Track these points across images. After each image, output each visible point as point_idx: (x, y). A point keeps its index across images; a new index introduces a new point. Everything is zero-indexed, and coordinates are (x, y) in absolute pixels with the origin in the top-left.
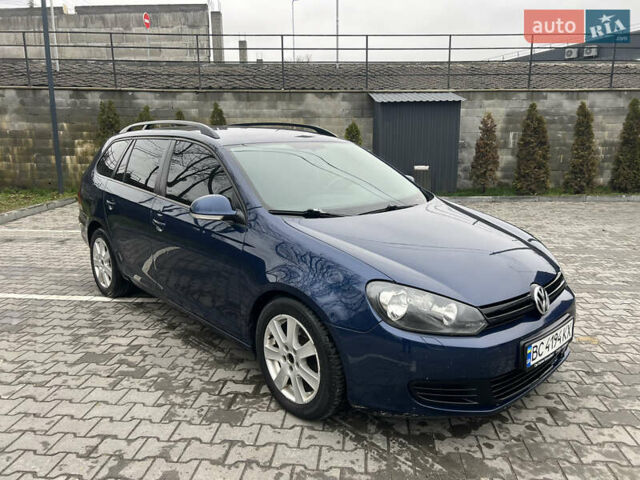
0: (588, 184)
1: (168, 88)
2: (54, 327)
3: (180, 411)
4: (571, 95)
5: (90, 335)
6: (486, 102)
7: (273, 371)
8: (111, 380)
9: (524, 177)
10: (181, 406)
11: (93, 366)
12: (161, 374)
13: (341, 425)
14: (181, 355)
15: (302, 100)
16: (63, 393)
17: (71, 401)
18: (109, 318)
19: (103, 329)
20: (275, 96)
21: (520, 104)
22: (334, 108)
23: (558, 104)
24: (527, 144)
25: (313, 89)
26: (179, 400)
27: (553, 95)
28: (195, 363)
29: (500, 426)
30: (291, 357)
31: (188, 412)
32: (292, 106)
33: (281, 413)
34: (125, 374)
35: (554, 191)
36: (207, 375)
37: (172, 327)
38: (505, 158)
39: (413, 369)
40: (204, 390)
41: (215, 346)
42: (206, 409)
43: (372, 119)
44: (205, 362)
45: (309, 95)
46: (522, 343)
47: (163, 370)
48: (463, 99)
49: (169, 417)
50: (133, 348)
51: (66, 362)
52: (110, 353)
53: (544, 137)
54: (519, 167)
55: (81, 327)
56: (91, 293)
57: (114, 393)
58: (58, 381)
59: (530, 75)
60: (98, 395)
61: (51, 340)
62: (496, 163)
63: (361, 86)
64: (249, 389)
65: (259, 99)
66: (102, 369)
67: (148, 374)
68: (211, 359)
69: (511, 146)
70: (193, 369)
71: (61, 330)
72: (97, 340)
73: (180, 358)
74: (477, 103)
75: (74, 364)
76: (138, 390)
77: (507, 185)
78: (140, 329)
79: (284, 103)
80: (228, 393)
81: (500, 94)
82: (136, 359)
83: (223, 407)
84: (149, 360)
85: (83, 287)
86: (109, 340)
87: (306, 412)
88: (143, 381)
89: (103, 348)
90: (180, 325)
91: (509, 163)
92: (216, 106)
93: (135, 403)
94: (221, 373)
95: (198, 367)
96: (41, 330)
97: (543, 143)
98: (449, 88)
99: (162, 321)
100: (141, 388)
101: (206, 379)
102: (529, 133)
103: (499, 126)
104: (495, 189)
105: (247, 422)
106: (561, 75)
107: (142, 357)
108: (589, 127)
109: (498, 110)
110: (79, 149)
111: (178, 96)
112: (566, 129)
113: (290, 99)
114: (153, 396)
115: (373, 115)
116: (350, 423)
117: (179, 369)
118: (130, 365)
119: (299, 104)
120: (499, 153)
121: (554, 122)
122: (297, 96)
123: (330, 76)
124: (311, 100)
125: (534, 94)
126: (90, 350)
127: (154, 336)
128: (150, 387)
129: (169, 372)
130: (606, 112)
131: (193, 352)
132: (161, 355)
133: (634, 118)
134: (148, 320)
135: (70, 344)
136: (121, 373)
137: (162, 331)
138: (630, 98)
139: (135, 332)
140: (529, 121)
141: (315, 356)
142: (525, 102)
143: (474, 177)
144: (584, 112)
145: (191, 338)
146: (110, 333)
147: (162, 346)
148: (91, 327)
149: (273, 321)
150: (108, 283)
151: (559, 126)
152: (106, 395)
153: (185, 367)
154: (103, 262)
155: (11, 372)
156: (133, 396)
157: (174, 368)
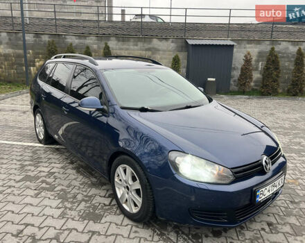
0: (300, 91)
1: (82, 34)
2: (12, 160)
3: (69, 212)
4: (294, 43)
5: (30, 165)
6: (248, 46)
7: (119, 195)
8: (36, 192)
9: (266, 86)
10: (70, 209)
11: (28, 183)
12: (62, 190)
13: (153, 226)
14: (75, 179)
15: (151, 42)
16: (10, 198)
17: (14, 203)
18: (41, 156)
19: (36, 161)
20: (137, 39)
21: (266, 47)
22: (168, 46)
23: (287, 48)
24: (268, 69)
25: (157, 36)
26: (69, 205)
27: (284, 43)
28: (81, 184)
30: (128, 188)
31: (73, 213)
32: (145, 45)
33: (122, 216)
34: (44, 189)
35: (282, 94)
36: (86, 192)
37: (72, 163)
38: (256, 76)
40: (83, 200)
41: (92, 175)
42: (82, 211)
43: (187, 53)
44: (86, 183)
45: (155, 40)
46: (254, 189)
47: (64, 188)
48: (235, 44)
49: (62, 216)
50: (50, 174)
51: (15, 180)
52: (38, 176)
53: (278, 65)
54: (263, 81)
55: (25, 160)
56: (34, 141)
57: (37, 199)
58: (9, 191)
59: (272, 31)
60: (28, 200)
62: (251, 78)
63: (182, 35)
64: (107, 201)
65: (128, 41)
66: (32, 185)
67: (56, 190)
68: (90, 183)
69: (260, 69)
70: (79, 188)
71: (15, 162)
72: (33, 168)
73: (74, 181)
74: (243, 45)
75: (18, 182)
76: (49, 198)
77: (256, 90)
78: (55, 163)
79: (142, 43)
80: (96, 203)
81: (255, 42)
82: (51, 180)
83: (92, 211)
84: (57, 181)
85: (31, 138)
86: (39, 169)
87: (135, 218)
88: (52, 193)
89: (35, 173)
90: (76, 162)
91: (258, 78)
92: (106, 44)
93: (46, 206)
94: (93, 191)
95: (82, 186)
96: (5, 161)
97: (277, 68)
98: (228, 37)
99: (67, 159)
100: (51, 197)
101: (85, 194)
102: (270, 63)
103: (254, 58)
104: (250, 92)
105: (103, 221)
106: (289, 32)
107: (54, 180)
108: (302, 61)
109: (254, 50)
110: (37, 64)
111: (87, 38)
112: (290, 61)
113: (145, 42)
114: (56, 203)
115: (188, 51)
116: (158, 225)
117: (72, 187)
118: (47, 183)
119: (149, 44)
121: (283, 57)
122: (148, 40)
123: (166, 29)
124: (156, 43)
125: (274, 42)
126: (29, 174)
127: (62, 168)
128: (56, 197)
129: (67, 189)
131: (81, 178)
132: (64, 178)
134: (60, 158)
135: (19, 170)
136: (42, 188)
137: (66, 165)
139: (53, 165)
140: (270, 57)
141: (139, 189)
142: (269, 46)
143: (239, 86)
144: (300, 53)
145: (81, 170)
146: (40, 164)
147: (65, 174)
148: (31, 161)
149: (120, 167)
150: (42, 137)
151: (287, 59)
152: (32, 200)
153: (75, 186)
154: (40, 126)
156: (46, 202)
157: (70, 186)
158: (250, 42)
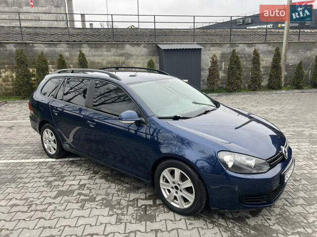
0: (259, 86)
1: (52, 41)
2: (33, 178)
3: (123, 217)
4: (249, 45)
5: (55, 180)
6: (212, 48)
7: (166, 194)
8: (80, 204)
9: (231, 84)
10: (122, 214)
11: (66, 198)
12: (103, 199)
14: (109, 188)
15: (124, 47)
16: (57, 214)
17: (64, 218)
18: (60, 171)
19: (61, 177)
20: (109, 46)
21: (227, 49)
22: (139, 53)
23: (244, 50)
24: (232, 68)
25: (128, 42)
26: (119, 212)
27: (241, 45)
28: (118, 191)
30: (176, 188)
31: (126, 217)
32: (118, 51)
33: (171, 213)
34: (86, 201)
35: (244, 89)
36: (126, 197)
37: (96, 173)
38: (222, 74)
40: (128, 205)
41: (123, 181)
42: (135, 215)
43: (158, 57)
44: (122, 190)
45: (127, 45)
46: (282, 173)
47: (103, 197)
49: (119, 221)
50: (82, 186)
51: (50, 197)
52: (71, 190)
53: (240, 65)
54: (228, 79)
55: (48, 177)
56: (42, 157)
57: (84, 211)
58: (52, 207)
59: (231, 35)
60: (76, 213)
61: (35, 185)
62: (218, 77)
63: (152, 40)
64: (150, 202)
65: (101, 47)
66: (71, 198)
67: (97, 199)
68: (124, 189)
69: (223, 69)
70: (118, 195)
71: (38, 180)
72: (61, 183)
73: (109, 189)
74: (207, 48)
75: (55, 198)
76: (96, 208)
77: (222, 87)
78: (80, 175)
79: (114, 49)
80: (142, 206)
81: (217, 44)
83: (142, 213)
84: (93, 192)
85: (36, 154)
86: (67, 183)
87: (187, 212)
88: (96, 203)
89: (66, 187)
90: (99, 172)
91: (222, 77)
92: (80, 51)
93: (98, 216)
94: (133, 196)
95: (120, 193)
96: (27, 180)
97: (239, 68)
98: (194, 41)
99: (89, 170)
100: (97, 207)
101: (127, 199)
102: (232, 63)
105: (158, 219)
106: (244, 36)
107: (89, 191)
108: (258, 60)
109: (217, 52)
110: (3, 75)
111: (58, 46)
112: (247, 60)
113: (118, 47)
114: (106, 211)
115: (159, 55)
118: (85, 195)
119: (122, 50)
120: (219, 72)
121: (242, 57)
122: (120, 46)
123: (136, 35)
124: (128, 48)
125: (233, 45)
126: (59, 189)
127: (89, 179)
128: (101, 206)
129: (107, 197)
130: (264, 53)
131: (113, 185)
132: (98, 188)
133: (277, 56)
134: (81, 170)
135: (47, 187)
136: (83, 200)
137: (92, 175)
138: (274, 46)
139: (78, 177)
140: (232, 58)
141: (191, 187)
142: (229, 49)
143: (208, 85)
144: (256, 54)
145: (109, 178)
146: (65, 179)
147: (96, 184)
148: (53, 176)
149: (166, 170)
150: (54, 152)
151: (244, 59)
152: (81, 213)
153: (113, 194)
154: (50, 141)
155: (23, 205)
156: (95, 212)
157: (108, 195)
158: (213, 45)
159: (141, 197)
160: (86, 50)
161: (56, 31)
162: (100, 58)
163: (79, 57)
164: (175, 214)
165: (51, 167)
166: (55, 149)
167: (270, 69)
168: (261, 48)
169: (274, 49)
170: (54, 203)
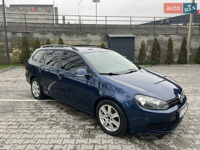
0: (172, 61)
1: (44, 32)
2: (24, 110)
4: (166, 35)
5: (37, 112)
6: (142, 37)
7: (102, 122)
8: (49, 126)
9: (154, 59)
10: (74, 134)
11: (41, 122)
12: (64, 124)
13: (125, 137)
14: (68, 118)
15: (86, 36)
16: (35, 131)
17: (39, 133)
18: (41, 107)
19: (41, 110)
20: (78, 35)
21: (152, 38)
22: (96, 38)
23: (163, 38)
24: (154, 50)
25: (89, 32)
26: (73, 132)
27: (161, 35)
29: (170, 135)
30: (109, 118)
31: (77, 135)
32: (83, 38)
33: (105, 134)
35: (162, 63)
36: (79, 124)
37: (62, 109)
38: (148, 54)
39: (147, 120)
40: (79, 128)
41: (78, 114)
42: (82, 134)
43: (108, 42)
45: (89, 34)
46: (178, 111)
47: (64, 122)
48: (135, 36)
49: (72, 137)
50: (52, 116)
51: (32, 121)
52: (45, 118)
54: (152, 57)
55: (32, 110)
56: (31, 98)
57: (52, 130)
58: (32, 127)
59: (154, 29)
60: (46, 131)
61: (24, 114)
62: (145, 55)
63: (104, 32)
64: (93, 127)
65: (73, 36)
66: (45, 123)
67: (60, 124)
68: (78, 119)
69: (149, 50)
71: (27, 111)
72: (40, 114)
73: (68, 119)
74: (139, 37)
75: (35, 122)
76: (59, 129)
77: (148, 62)
79: (81, 37)
80: (87, 129)
81: (145, 35)
82: (54, 119)
83: (87, 133)
84: (59, 120)
86: (43, 114)
87: (114, 134)
88: (59, 126)
89: (43, 116)
90: (64, 108)
92: (60, 38)
93: (60, 133)
94: (83, 123)
95: (75, 121)
96: (20, 111)
97: (159, 49)
98: (130, 33)
99: (58, 107)
100: (60, 128)
101: (79, 125)
102: (155, 46)
103: (146, 44)
104: (145, 63)
105: (96, 137)
106: (163, 29)
107: (56, 119)
108: (172, 45)
109: (145, 39)
110: (14, 51)
111: (47, 34)
112: (165, 45)
113: (83, 36)
114: (65, 131)
116: (127, 136)
118: (53, 121)
119: (85, 37)
120: (146, 52)
121: (161, 43)
122: (85, 35)
123: (94, 28)
124: (89, 36)
125: (155, 35)
126: (39, 117)
127: (57, 112)
128: (62, 128)
129: (66, 123)
130: (176, 40)
131: (71, 116)
132: (62, 118)
133: (184, 42)
134: (53, 107)
135: (31, 115)
136: (52, 124)
137: (59, 110)
138: (182, 36)
139: (51, 111)
140: (155, 43)
141: (118, 117)
142: (153, 37)
143: (139, 60)
144: (170, 41)
145: (69, 112)
146: (43, 111)
147: (61, 115)
148: (36, 110)
149: (103, 106)
150: (38, 95)
151: (163, 44)
152: (50, 131)
153: (71, 121)
154: (36, 89)
155: (16, 125)
156: (58, 131)
157: (67, 122)
158: (143, 35)
159: (88, 124)
160: (63, 37)
161: (46, 26)
162: (72, 42)
163: (59, 41)
164: (108, 135)
165: (36, 104)
166: (38, 94)
167: (180, 51)
168: (174, 37)
169: (182, 38)
170: (34, 125)
